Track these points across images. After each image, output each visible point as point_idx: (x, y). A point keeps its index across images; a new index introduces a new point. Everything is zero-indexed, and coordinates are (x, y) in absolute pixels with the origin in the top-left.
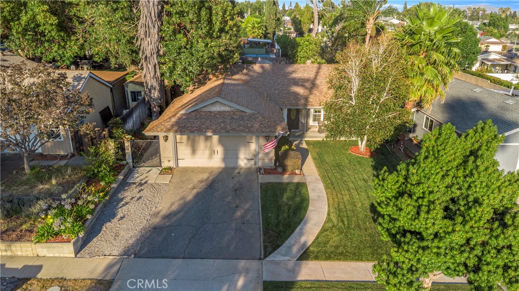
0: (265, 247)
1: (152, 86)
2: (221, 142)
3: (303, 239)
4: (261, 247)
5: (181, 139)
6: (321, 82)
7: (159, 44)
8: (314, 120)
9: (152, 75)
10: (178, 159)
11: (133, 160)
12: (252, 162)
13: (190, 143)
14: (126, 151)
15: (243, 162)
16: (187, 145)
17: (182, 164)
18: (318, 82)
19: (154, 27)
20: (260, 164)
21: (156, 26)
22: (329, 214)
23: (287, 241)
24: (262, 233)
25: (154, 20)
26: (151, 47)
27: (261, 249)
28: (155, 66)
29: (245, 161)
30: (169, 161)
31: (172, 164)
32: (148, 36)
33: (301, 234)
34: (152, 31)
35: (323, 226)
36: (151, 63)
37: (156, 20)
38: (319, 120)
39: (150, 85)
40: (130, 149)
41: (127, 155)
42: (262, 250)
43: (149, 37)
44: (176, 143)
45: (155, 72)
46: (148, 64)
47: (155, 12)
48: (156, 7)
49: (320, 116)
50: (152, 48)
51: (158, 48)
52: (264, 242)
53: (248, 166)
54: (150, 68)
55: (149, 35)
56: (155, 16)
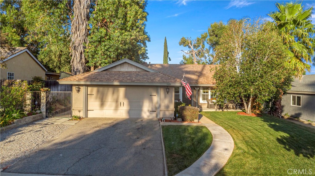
0: (169, 167)
1: (77, 69)
2: (126, 96)
3: (213, 161)
4: (164, 167)
5: (92, 91)
6: (207, 72)
7: (85, 38)
8: (204, 99)
9: (78, 60)
10: (87, 110)
11: (47, 110)
12: (154, 115)
13: (99, 96)
14: (42, 101)
15: (146, 114)
16: (96, 98)
17: (91, 115)
18: (204, 72)
19: (83, 24)
20: (161, 116)
21: (85, 24)
22: (236, 144)
23: (195, 163)
24: (164, 157)
25: (83, 18)
26: (79, 38)
27: (164, 170)
28: (81, 53)
29: (148, 114)
30: (80, 111)
31: (81, 114)
32: (77, 30)
33: (210, 157)
34: (81, 27)
35: (233, 152)
36: (78, 51)
37: (85, 19)
38: (207, 99)
39: (76, 68)
40: (45, 99)
41: (41, 105)
42: (166, 170)
43: (79, 31)
44: (87, 95)
45: (81, 59)
46: (76, 52)
47: (84, 13)
48: (85, 10)
49: (208, 95)
50: (80, 40)
51: (85, 41)
52: (167, 163)
53: (151, 117)
54: (77, 55)
55: (79, 29)
56: (84, 16)
